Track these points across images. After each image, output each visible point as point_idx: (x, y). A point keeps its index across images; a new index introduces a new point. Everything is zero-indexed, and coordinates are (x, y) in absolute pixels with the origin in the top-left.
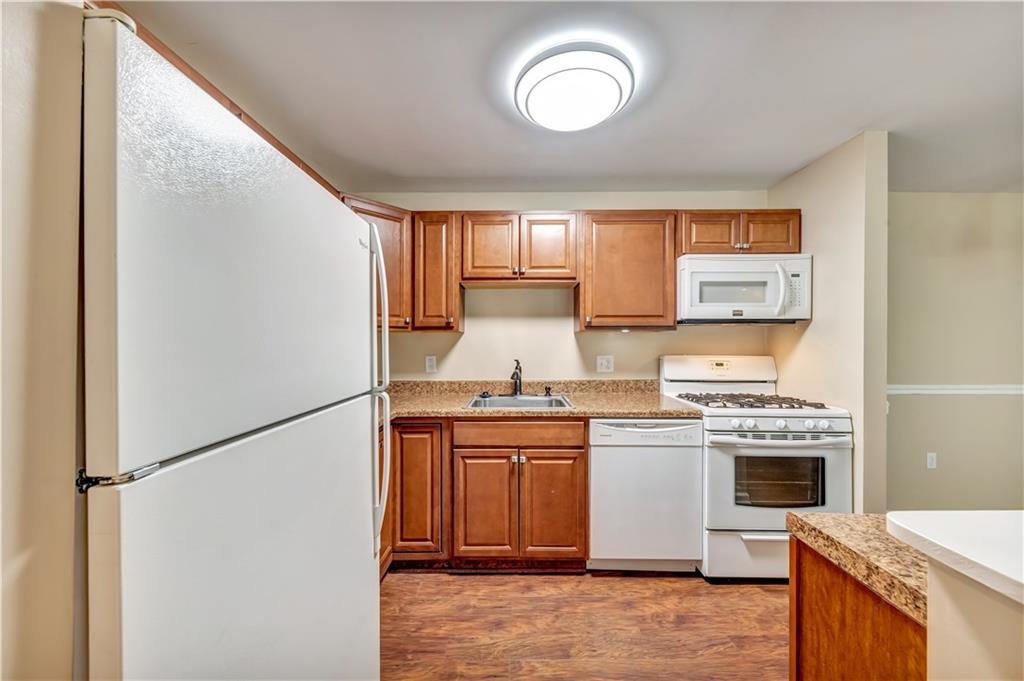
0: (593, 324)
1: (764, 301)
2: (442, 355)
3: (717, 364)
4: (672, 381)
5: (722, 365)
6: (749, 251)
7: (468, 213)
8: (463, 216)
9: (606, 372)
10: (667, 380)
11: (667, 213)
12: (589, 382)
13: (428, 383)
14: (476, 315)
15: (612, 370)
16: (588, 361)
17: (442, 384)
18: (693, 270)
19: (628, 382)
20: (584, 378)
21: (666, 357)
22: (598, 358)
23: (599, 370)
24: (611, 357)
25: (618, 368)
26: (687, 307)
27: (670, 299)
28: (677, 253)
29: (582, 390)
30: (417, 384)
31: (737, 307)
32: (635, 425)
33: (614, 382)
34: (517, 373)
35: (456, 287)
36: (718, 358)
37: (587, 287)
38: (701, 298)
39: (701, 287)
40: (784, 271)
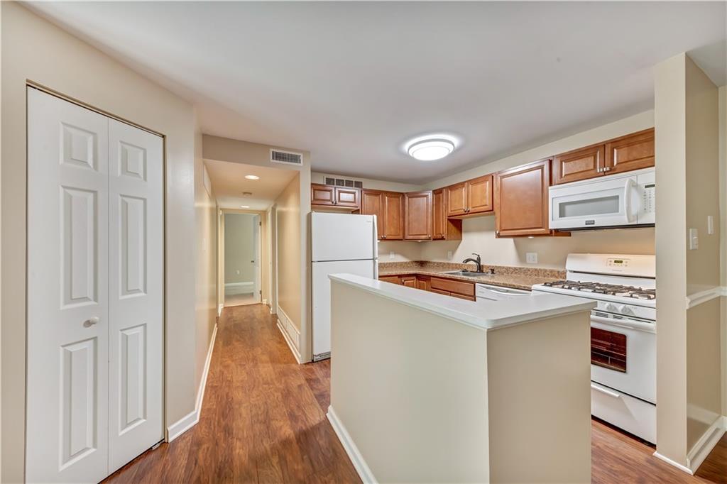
0: (501, 235)
1: (618, 211)
2: (454, 252)
3: (615, 262)
4: (574, 272)
5: (621, 262)
7: (450, 186)
8: (448, 188)
9: (532, 263)
10: (571, 271)
12: (520, 268)
13: (448, 264)
15: (536, 262)
16: (521, 256)
17: (453, 264)
18: (559, 194)
19: (546, 271)
20: (518, 266)
21: (570, 255)
22: (527, 254)
23: (528, 262)
24: (536, 254)
25: (540, 261)
27: (541, 216)
28: (551, 184)
29: (516, 273)
30: (444, 264)
31: (590, 218)
32: (496, 289)
33: (536, 270)
34: (478, 261)
35: (446, 221)
36: (619, 257)
37: (498, 214)
38: (562, 214)
39: (562, 206)
40: (635, 186)
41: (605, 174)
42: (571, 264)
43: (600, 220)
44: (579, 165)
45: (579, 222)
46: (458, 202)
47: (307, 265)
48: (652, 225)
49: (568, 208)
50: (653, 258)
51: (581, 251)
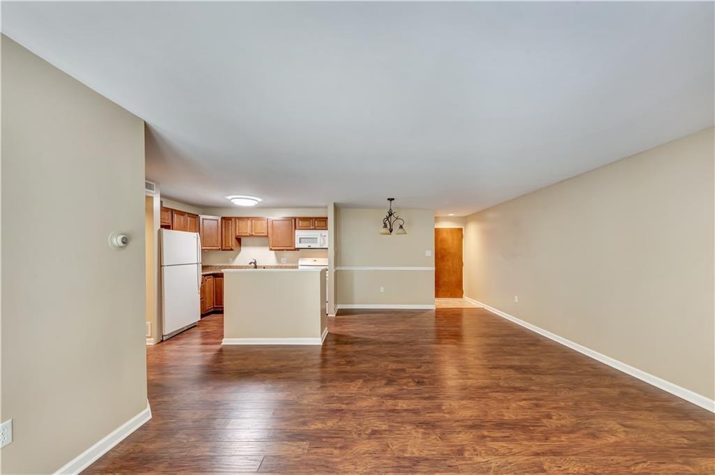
0: (272, 249)
1: (317, 243)
2: (234, 258)
5: (316, 261)
6: (315, 229)
7: (237, 218)
8: (236, 218)
9: (284, 262)
10: (300, 265)
11: (293, 218)
13: (230, 266)
14: (245, 246)
16: (278, 260)
17: (234, 266)
18: (299, 234)
19: (290, 266)
20: (277, 265)
22: (281, 259)
23: (280, 262)
24: (286, 259)
26: (298, 245)
27: (293, 242)
28: (295, 229)
30: (227, 266)
31: (309, 244)
33: (286, 266)
34: (255, 263)
35: (234, 239)
36: (315, 259)
37: (270, 239)
38: (300, 242)
39: (300, 239)
40: (321, 235)
41: (313, 229)
42: (301, 262)
43: (312, 246)
44: (306, 223)
45: (306, 246)
46: (245, 228)
47: (158, 269)
48: (327, 248)
49: (302, 240)
50: (327, 259)
51: (304, 257)
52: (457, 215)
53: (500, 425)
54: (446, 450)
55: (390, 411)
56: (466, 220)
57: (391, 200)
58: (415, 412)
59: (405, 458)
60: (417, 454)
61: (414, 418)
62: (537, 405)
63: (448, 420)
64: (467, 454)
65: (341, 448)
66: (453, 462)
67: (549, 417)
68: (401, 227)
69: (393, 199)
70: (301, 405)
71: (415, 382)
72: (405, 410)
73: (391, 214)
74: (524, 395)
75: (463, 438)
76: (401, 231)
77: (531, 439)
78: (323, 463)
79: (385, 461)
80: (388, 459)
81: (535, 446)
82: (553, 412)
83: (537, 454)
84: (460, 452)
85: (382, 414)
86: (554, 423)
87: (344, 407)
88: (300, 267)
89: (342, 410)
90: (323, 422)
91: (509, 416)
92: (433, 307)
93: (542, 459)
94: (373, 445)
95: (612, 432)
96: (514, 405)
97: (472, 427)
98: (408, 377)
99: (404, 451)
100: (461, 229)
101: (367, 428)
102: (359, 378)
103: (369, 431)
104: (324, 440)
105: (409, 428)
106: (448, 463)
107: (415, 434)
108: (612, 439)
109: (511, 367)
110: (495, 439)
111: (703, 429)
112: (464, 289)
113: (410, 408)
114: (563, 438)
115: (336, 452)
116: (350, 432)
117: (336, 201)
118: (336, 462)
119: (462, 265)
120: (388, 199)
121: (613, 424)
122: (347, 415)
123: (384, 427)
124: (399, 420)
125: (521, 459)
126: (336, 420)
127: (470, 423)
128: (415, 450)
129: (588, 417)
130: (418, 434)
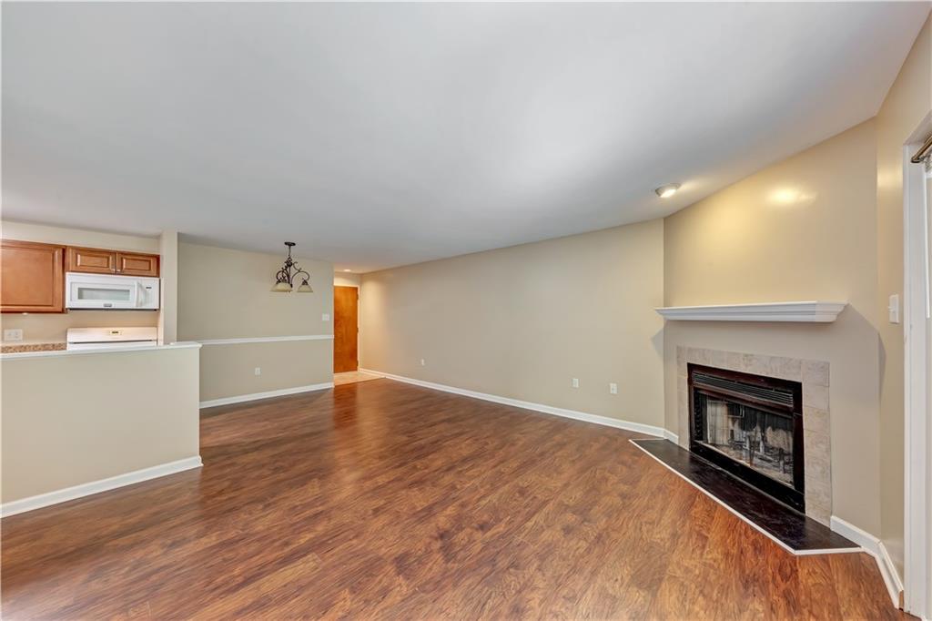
1: (128, 300)
3: (113, 332)
5: (117, 333)
6: (122, 273)
9: (14, 340)
10: (73, 343)
11: (57, 246)
15: (21, 338)
18: (74, 280)
19: (36, 345)
21: (70, 330)
22: (6, 331)
23: (6, 339)
24: (21, 331)
25: (25, 337)
26: (72, 303)
27: (58, 296)
28: (65, 269)
31: (108, 302)
33: (22, 345)
36: (115, 329)
38: (80, 297)
39: (81, 290)
40: (140, 286)
41: (116, 273)
42: (72, 337)
43: (116, 304)
44: (95, 261)
45: (98, 304)
48: (156, 311)
49: (85, 292)
51: (84, 326)
52: (354, 272)
53: (465, 460)
54: (444, 491)
55: (375, 489)
56: (362, 278)
57: (290, 244)
58: (399, 479)
59: (419, 512)
60: (426, 505)
61: (401, 484)
62: (477, 440)
63: (429, 473)
64: (458, 487)
65: (356, 537)
66: (454, 495)
67: (487, 444)
68: (305, 283)
69: (294, 244)
70: (257, 533)
71: (376, 459)
72: (389, 482)
73: (289, 264)
74: (464, 437)
75: (448, 479)
76: (305, 287)
77: (486, 460)
78: (349, 556)
79: (406, 522)
80: (407, 519)
81: (491, 462)
82: (487, 440)
83: (495, 467)
84: (453, 487)
85: (369, 495)
86: (491, 446)
87: (320, 508)
88: (70, 348)
89: (321, 512)
90: (309, 531)
91: (465, 453)
92: (331, 385)
93: (498, 467)
94: (383, 519)
95: (519, 439)
96: (463, 446)
97: (448, 470)
98: (365, 458)
99: (414, 508)
100: (356, 289)
101: (366, 511)
102: (311, 478)
103: (370, 512)
104: (330, 542)
105: (403, 492)
106: (451, 497)
107: (413, 494)
108: (521, 443)
109: (443, 421)
110: (467, 470)
111: (548, 423)
112: (358, 359)
113: (392, 478)
114: (501, 452)
115: (354, 542)
116: (352, 522)
117: (184, 230)
118: (363, 548)
119: (357, 331)
120: (286, 243)
121: (517, 436)
122: (332, 513)
123: (382, 502)
124: (390, 491)
125: (489, 473)
126: (325, 523)
127: (445, 468)
128: (422, 503)
129: (505, 436)
130: (415, 491)
